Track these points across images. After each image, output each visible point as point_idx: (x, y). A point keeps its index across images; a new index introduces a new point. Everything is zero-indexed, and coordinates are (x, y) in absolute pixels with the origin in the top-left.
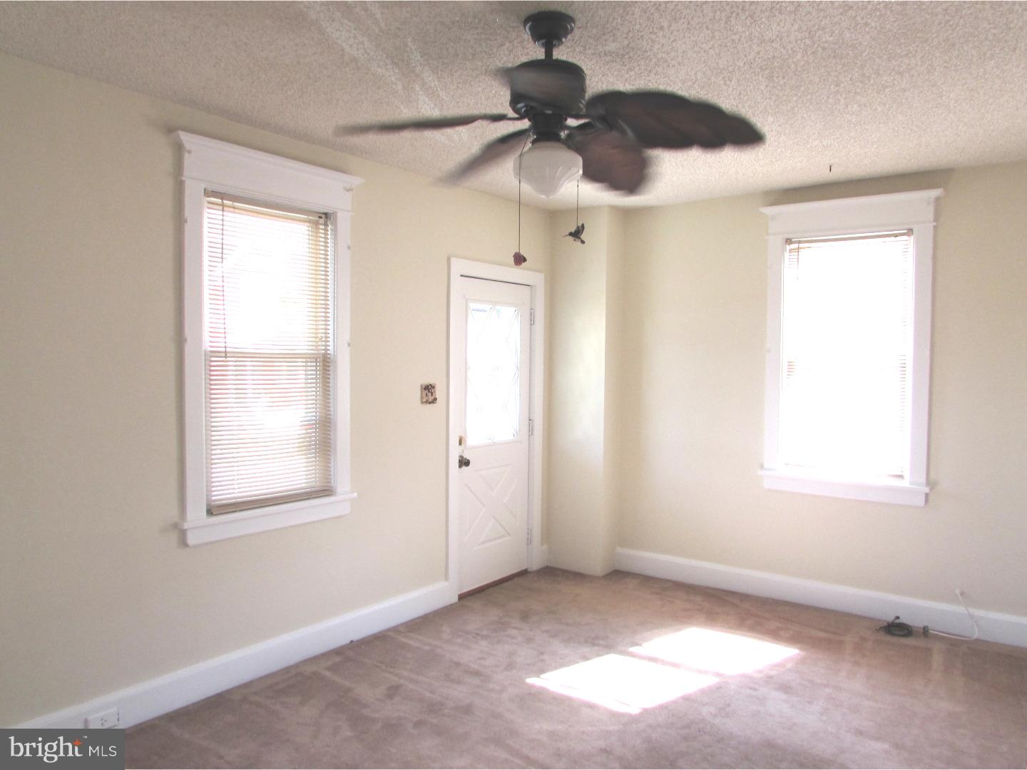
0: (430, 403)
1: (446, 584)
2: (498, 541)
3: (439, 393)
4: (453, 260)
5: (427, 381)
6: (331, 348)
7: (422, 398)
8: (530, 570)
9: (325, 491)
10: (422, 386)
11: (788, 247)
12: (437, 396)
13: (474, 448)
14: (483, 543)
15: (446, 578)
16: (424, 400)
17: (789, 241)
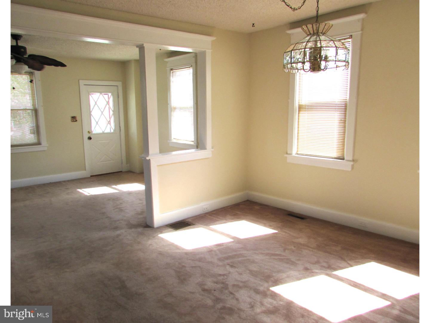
0: (74, 121)
1: (85, 171)
2: (108, 162)
3: (78, 119)
4: (80, 81)
5: (73, 116)
6: (37, 107)
7: (71, 120)
8: (123, 171)
9: (39, 143)
10: (71, 117)
11: (172, 71)
12: (77, 120)
13: (95, 134)
14: (101, 162)
15: (85, 170)
16: (72, 121)
17: (172, 69)
